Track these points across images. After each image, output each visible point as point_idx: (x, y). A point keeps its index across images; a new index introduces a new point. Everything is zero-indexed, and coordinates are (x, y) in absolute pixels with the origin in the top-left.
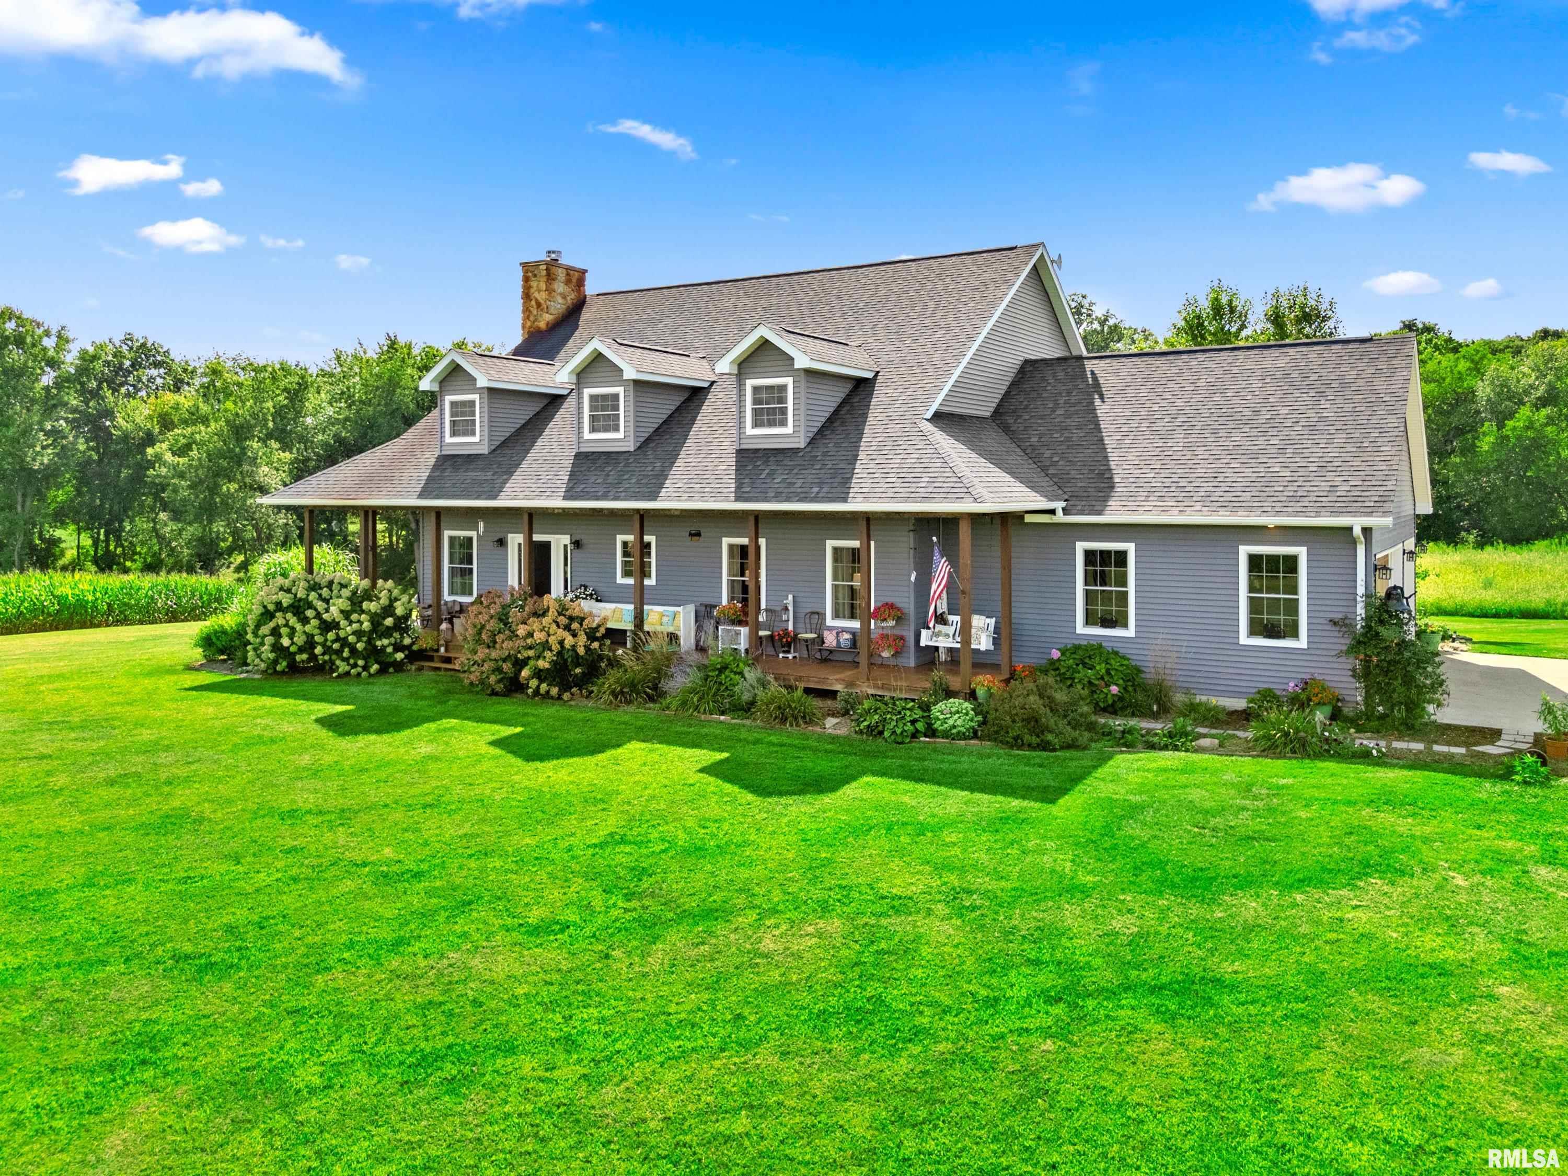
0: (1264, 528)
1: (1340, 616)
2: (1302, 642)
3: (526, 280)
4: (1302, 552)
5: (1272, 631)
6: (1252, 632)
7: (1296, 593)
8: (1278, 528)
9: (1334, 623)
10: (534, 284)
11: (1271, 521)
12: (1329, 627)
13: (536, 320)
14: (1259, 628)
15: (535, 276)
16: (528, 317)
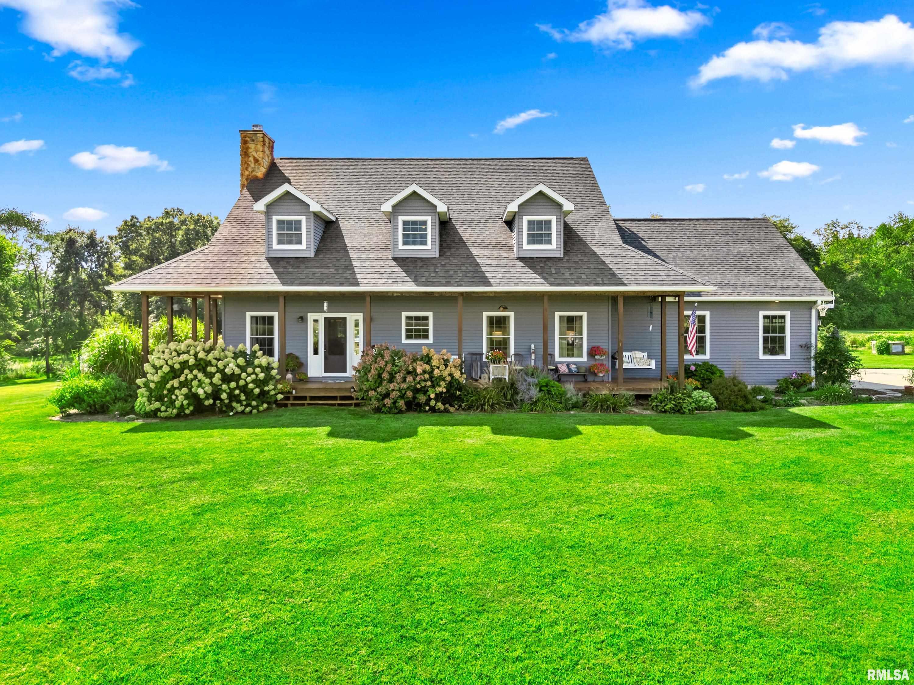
0: (774, 302)
1: (804, 343)
2: (788, 356)
3: (244, 142)
4: (787, 314)
5: (773, 352)
6: (764, 353)
7: (784, 333)
8: (781, 302)
9: (801, 346)
10: (252, 146)
11: (778, 299)
12: (800, 349)
13: (253, 171)
14: (768, 351)
15: (253, 140)
16: (247, 169)
